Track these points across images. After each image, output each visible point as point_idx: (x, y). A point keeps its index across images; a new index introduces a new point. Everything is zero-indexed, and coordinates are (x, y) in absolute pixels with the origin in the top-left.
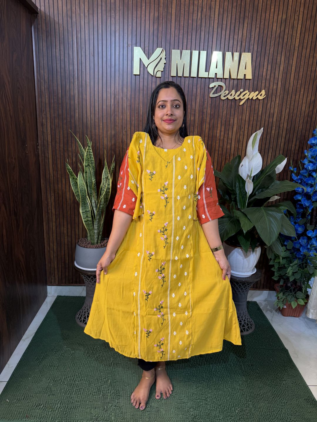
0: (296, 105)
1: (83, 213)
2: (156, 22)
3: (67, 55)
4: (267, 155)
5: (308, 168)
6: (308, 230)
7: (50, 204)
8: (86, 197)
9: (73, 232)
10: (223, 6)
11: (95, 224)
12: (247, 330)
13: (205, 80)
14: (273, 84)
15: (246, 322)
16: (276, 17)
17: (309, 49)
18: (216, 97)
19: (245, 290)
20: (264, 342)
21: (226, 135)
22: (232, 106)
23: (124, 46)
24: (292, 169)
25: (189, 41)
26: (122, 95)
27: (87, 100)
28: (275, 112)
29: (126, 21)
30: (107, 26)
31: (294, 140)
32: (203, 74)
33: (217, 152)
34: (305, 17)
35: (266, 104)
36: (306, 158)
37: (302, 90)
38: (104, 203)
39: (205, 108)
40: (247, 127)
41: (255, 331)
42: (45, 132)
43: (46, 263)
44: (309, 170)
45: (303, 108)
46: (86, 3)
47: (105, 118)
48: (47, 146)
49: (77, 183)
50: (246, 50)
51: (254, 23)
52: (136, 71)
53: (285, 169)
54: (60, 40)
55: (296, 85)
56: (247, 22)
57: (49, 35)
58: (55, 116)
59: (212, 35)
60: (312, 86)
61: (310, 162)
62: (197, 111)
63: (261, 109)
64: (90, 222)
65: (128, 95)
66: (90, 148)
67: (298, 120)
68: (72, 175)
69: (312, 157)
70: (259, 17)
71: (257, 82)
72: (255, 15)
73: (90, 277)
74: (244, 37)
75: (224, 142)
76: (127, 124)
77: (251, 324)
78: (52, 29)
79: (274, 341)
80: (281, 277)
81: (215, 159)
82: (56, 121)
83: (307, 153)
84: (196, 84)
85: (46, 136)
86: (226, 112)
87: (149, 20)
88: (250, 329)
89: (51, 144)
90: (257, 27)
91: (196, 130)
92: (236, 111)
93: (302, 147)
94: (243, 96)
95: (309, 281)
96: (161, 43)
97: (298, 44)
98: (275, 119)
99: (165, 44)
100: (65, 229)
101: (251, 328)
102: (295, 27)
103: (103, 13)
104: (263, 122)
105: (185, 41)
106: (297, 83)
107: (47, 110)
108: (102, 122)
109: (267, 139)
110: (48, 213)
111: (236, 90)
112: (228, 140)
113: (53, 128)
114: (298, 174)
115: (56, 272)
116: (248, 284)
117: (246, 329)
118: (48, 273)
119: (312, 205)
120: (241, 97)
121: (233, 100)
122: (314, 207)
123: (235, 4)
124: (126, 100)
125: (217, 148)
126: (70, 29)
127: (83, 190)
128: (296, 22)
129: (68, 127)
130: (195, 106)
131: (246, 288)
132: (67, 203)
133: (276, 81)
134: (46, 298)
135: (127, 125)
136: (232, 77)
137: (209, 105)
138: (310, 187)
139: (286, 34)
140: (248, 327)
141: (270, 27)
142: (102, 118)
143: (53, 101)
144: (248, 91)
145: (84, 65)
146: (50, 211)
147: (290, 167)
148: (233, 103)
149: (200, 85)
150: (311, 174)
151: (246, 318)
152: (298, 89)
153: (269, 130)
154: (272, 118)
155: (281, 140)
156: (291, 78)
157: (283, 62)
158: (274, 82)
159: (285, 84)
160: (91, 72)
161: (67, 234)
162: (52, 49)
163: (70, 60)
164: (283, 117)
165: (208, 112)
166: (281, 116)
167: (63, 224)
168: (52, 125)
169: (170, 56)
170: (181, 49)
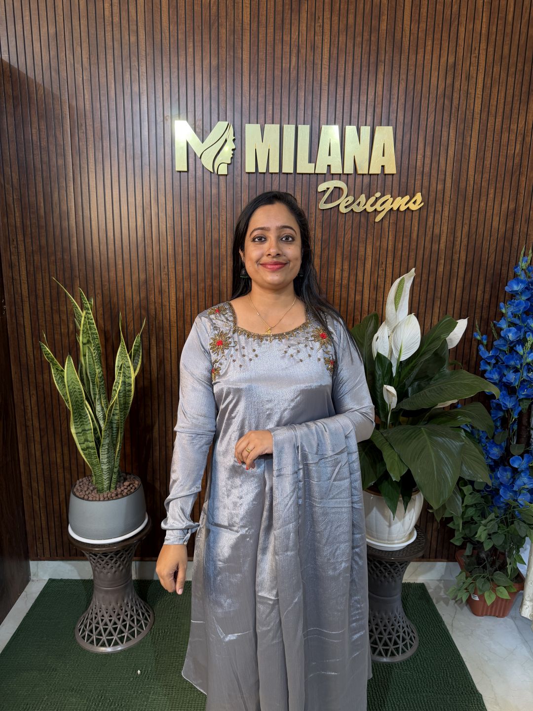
0: (481, 217)
1: (79, 433)
2: (215, 75)
3: (51, 139)
4: (431, 312)
5: (508, 336)
6: (513, 455)
7: (29, 411)
8: (82, 402)
10: (336, 43)
11: (103, 453)
12: (403, 652)
13: (310, 179)
14: (436, 181)
15: (401, 634)
16: (435, 60)
17: (501, 117)
18: (331, 208)
19: (396, 573)
20: (435, 677)
21: (352, 278)
22: (362, 225)
23: (157, 119)
24: (479, 338)
25: (277, 107)
26: (157, 208)
27: (92, 219)
28: (443, 232)
29: (158, 74)
30: (125, 84)
31: (481, 282)
32: (305, 167)
34: (490, 58)
35: (425, 218)
36: (503, 318)
37: (492, 191)
38: (121, 412)
40: (391, 262)
41: (418, 653)
42: (16, 279)
43: (27, 518)
44: (510, 341)
45: (495, 224)
46: (85, 45)
47: (126, 250)
48: (21, 304)
49: (64, 377)
50: (384, 120)
51: (395, 72)
52: (181, 164)
53: (466, 337)
54: (39, 111)
55: (480, 182)
56: (383, 72)
57: (19, 103)
58: (34, 249)
59: (319, 96)
60: (509, 184)
61: (511, 324)
63: (416, 228)
64: (92, 451)
65: (167, 208)
66: (89, 312)
67: (486, 245)
68: (54, 364)
69: (514, 315)
70: (404, 62)
71: (406, 178)
72: (396, 58)
74: (379, 99)
75: (350, 289)
76: (169, 261)
77: (411, 636)
78: (23, 95)
79: (455, 676)
80: (467, 540)
82: (35, 258)
83: (505, 309)
84: (293, 186)
85: (19, 286)
86: (350, 235)
87: (201, 71)
88: (408, 650)
89: (28, 300)
90: (403, 79)
92: (369, 232)
93: (497, 294)
94: (381, 205)
95: (521, 549)
96: (224, 113)
97: (480, 109)
98: (442, 246)
99: (232, 114)
101: (411, 645)
102: (473, 77)
103: (116, 61)
104: (422, 252)
105: (269, 108)
106: (480, 179)
107: (18, 240)
108: (121, 258)
109: (430, 283)
110: (26, 426)
111: (368, 195)
112: (357, 285)
113: (32, 272)
114: (489, 347)
115: (45, 536)
117: (400, 649)
118: (30, 538)
119: (519, 405)
120: (378, 206)
121: (362, 213)
122: (523, 409)
123: (359, 39)
124: (165, 217)
125: (337, 301)
126: (56, 92)
127: (77, 390)
128: (473, 69)
129: (58, 269)
132: (61, 407)
133: (441, 177)
134: (27, 585)
135: (169, 263)
136: (359, 172)
137: (319, 225)
138: (513, 372)
139: (456, 90)
140: (404, 645)
141: (426, 78)
142: (121, 251)
143: (29, 223)
144: (390, 196)
145: (84, 156)
146: (29, 423)
147: (475, 333)
148: (363, 219)
149: (301, 187)
150: (514, 348)
151: (401, 627)
152: (484, 190)
153: (433, 266)
154: (438, 243)
155: (455, 284)
156: (469, 170)
157: (452, 141)
158: (438, 177)
159: (458, 180)
160: (97, 168)
161: (62, 464)
162: (25, 129)
163: (58, 148)
164: (457, 241)
165: (317, 236)
166: (454, 240)
167: (54, 446)
168: (28, 267)
169: (243, 136)
170: (261, 122)
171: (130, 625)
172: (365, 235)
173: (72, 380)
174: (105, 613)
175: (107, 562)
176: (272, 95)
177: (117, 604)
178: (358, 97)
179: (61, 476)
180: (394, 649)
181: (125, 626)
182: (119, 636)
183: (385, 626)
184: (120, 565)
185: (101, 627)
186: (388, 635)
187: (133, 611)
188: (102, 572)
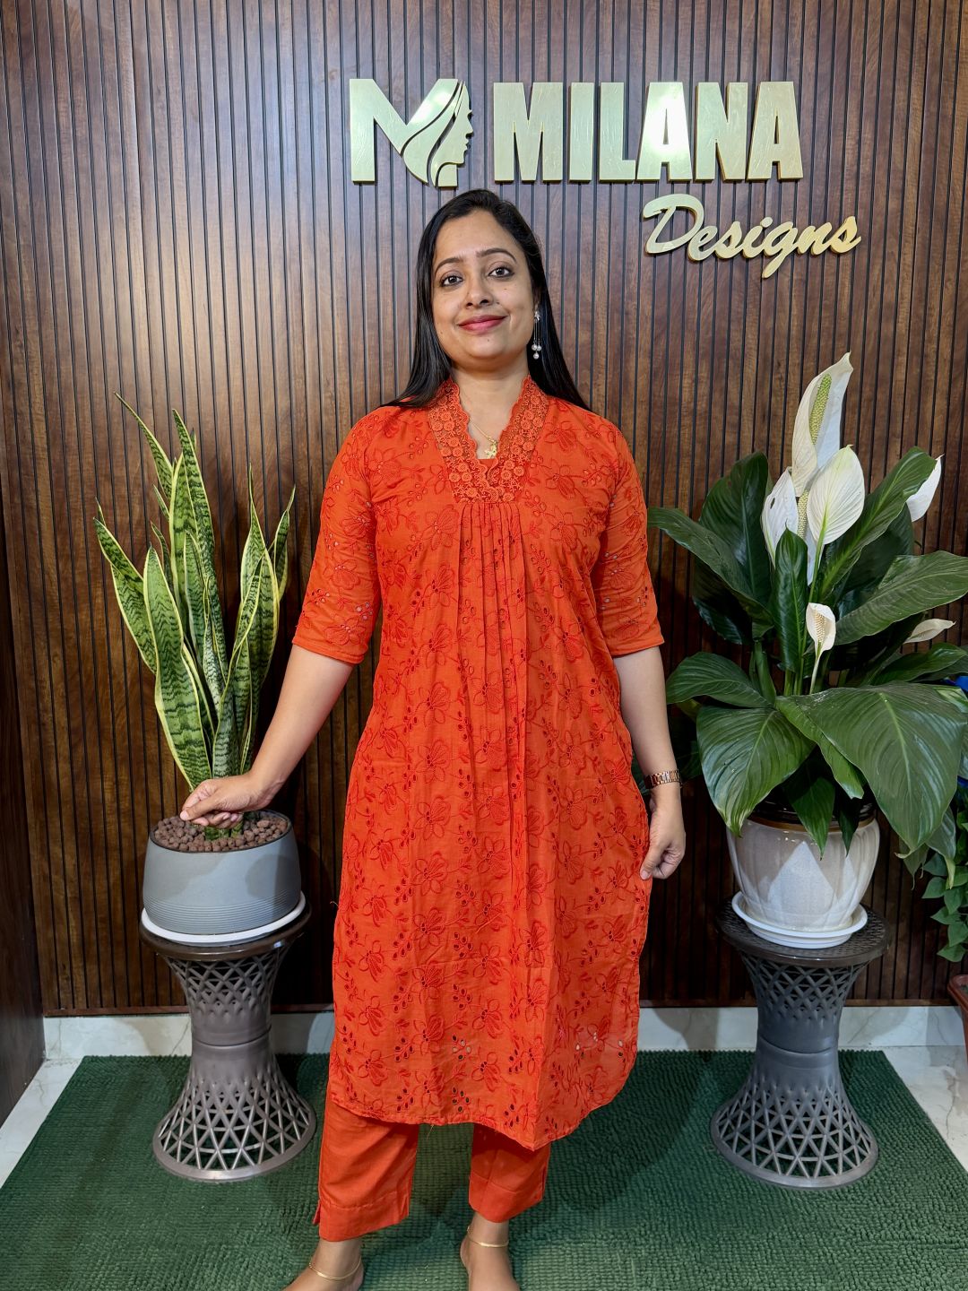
1: (171, 710)
3: (98, 122)
7: (47, 690)
8: (178, 648)
9: (139, 797)
11: (219, 752)
12: (847, 1168)
13: (626, 191)
14: (885, 192)
15: (841, 1132)
18: (671, 252)
19: (827, 999)
21: (717, 397)
22: (735, 284)
23: (313, 76)
25: (557, 48)
28: (902, 299)
30: (247, 7)
33: (686, 461)
35: (864, 268)
38: (253, 669)
39: (630, 298)
40: (798, 361)
41: (877, 1170)
42: (22, 414)
43: (38, 923)
47: (249, 348)
48: (31, 464)
49: (140, 595)
50: (776, 71)
54: (74, 66)
57: (31, 51)
58: (60, 348)
59: (642, 23)
62: (599, 310)
63: (847, 291)
64: (197, 749)
65: (334, 260)
66: (191, 459)
68: (121, 566)
71: (823, 188)
73: (204, 970)
74: (764, 27)
75: (713, 421)
76: (337, 369)
77: (862, 1141)
78: (41, 31)
81: (680, 489)
82: (63, 368)
84: (591, 207)
85: (29, 428)
86: (711, 307)
88: (856, 1164)
89: (46, 457)
91: (602, 381)
92: (749, 299)
96: (450, 61)
98: (902, 326)
99: (466, 64)
100: (108, 785)
101: (862, 1157)
104: (859, 339)
105: (542, 49)
107: (28, 330)
108: (240, 365)
109: (879, 404)
110: (41, 725)
111: (746, 224)
112: (728, 412)
113: (55, 397)
115: (78, 963)
116: (836, 972)
117: (840, 1162)
118: (44, 964)
121: (735, 260)
124: (329, 278)
125: (686, 447)
126: (108, 26)
127: (168, 620)
129: (110, 389)
130: (590, 292)
131: (829, 990)
132: (113, 682)
133: (896, 183)
134: (38, 1069)
135: (338, 374)
137: (646, 285)
139: (920, 5)
140: (847, 1155)
142: (238, 349)
143: (49, 295)
145: (163, 154)
146: (47, 718)
148: (736, 273)
149: (607, 210)
151: (840, 1117)
154: (892, 322)
155: (930, 405)
156: (953, 169)
157: (916, 109)
158: (888, 186)
159: (930, 190)
160: (191, 179)
161: (115, 805)
162: (44, 102)
163: (111, 139)
164: (932, 315)
165: (643, 311)
166: (925, 314)
167: (98, 765)
168: (48, 386)
169: (489, 107)
170: (526, 78)
171: (269, 1127)
172: (743, 306)
173: (159, 599)
174: (218, 1101)
175: (224, 987)
176: (545, 23)
177: (243, 1081)
178: (721, 23)
179: (112, 829)
180: (828, 1161)
181: (259, 1129)
182: (249, 1148)
183: (806, 1115)
184: (250, 995)
185: (211, 1130)
186: (814, 1133)
187: (274, 1098)
188: (212, 1011)
